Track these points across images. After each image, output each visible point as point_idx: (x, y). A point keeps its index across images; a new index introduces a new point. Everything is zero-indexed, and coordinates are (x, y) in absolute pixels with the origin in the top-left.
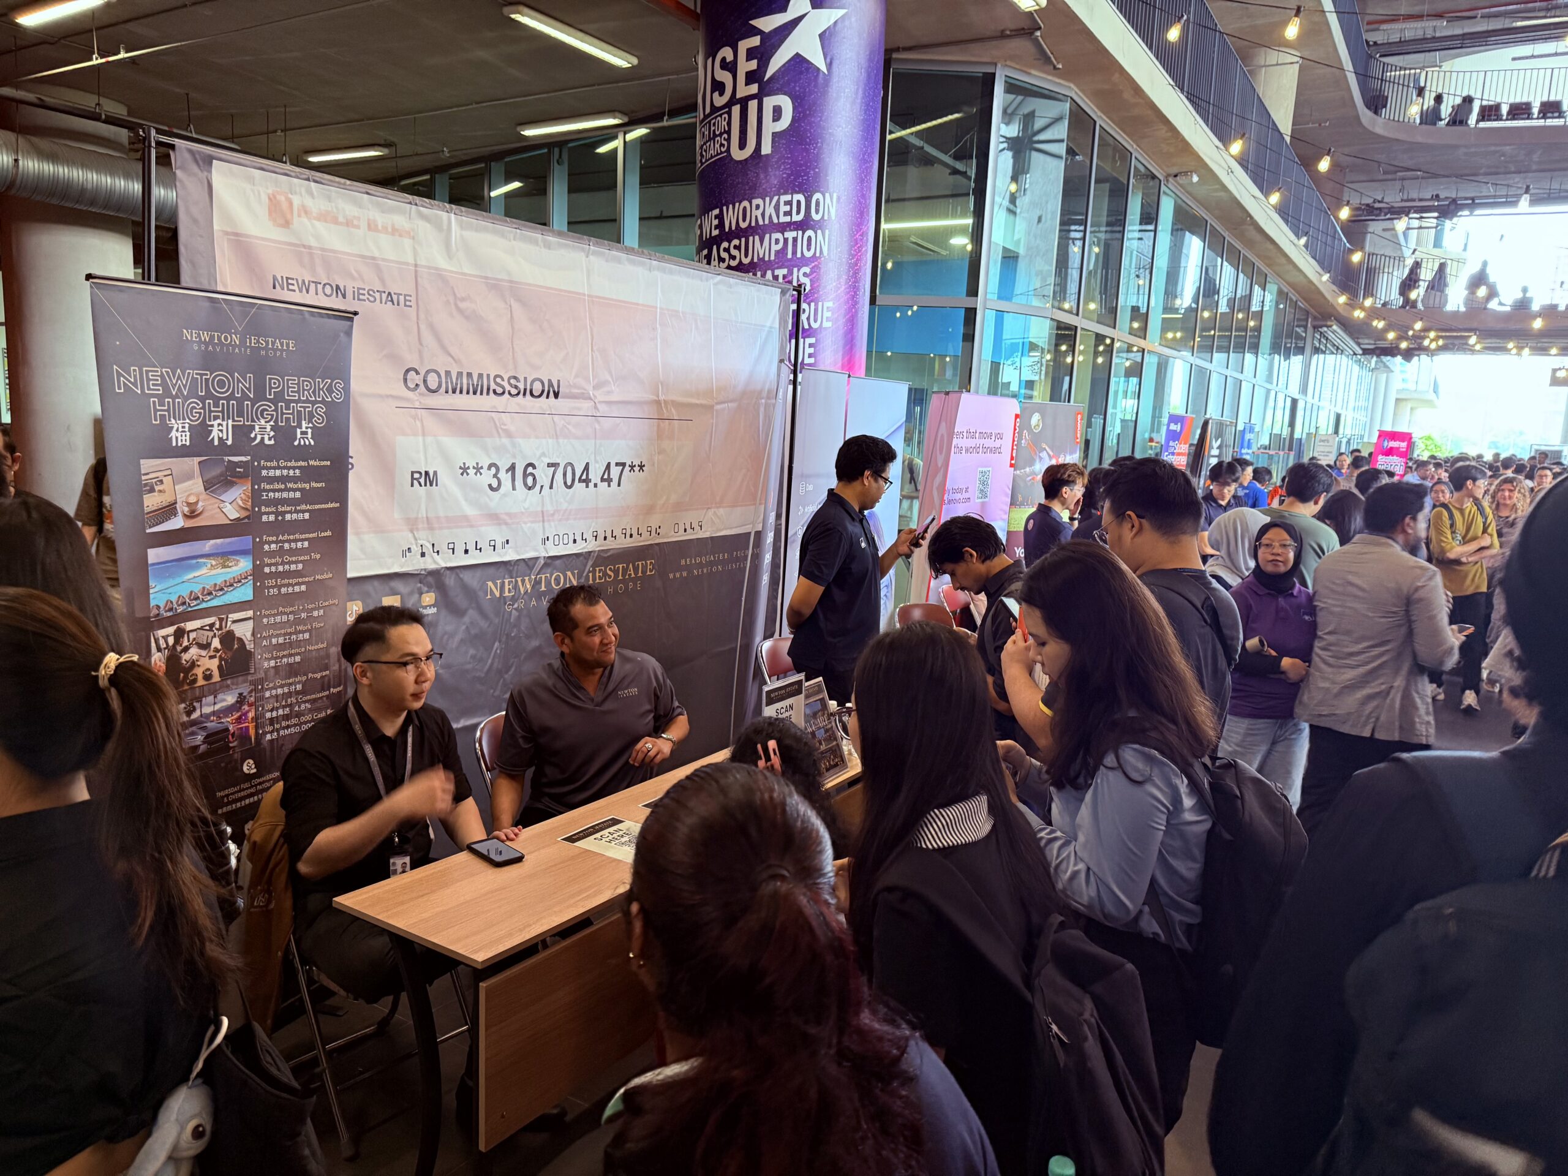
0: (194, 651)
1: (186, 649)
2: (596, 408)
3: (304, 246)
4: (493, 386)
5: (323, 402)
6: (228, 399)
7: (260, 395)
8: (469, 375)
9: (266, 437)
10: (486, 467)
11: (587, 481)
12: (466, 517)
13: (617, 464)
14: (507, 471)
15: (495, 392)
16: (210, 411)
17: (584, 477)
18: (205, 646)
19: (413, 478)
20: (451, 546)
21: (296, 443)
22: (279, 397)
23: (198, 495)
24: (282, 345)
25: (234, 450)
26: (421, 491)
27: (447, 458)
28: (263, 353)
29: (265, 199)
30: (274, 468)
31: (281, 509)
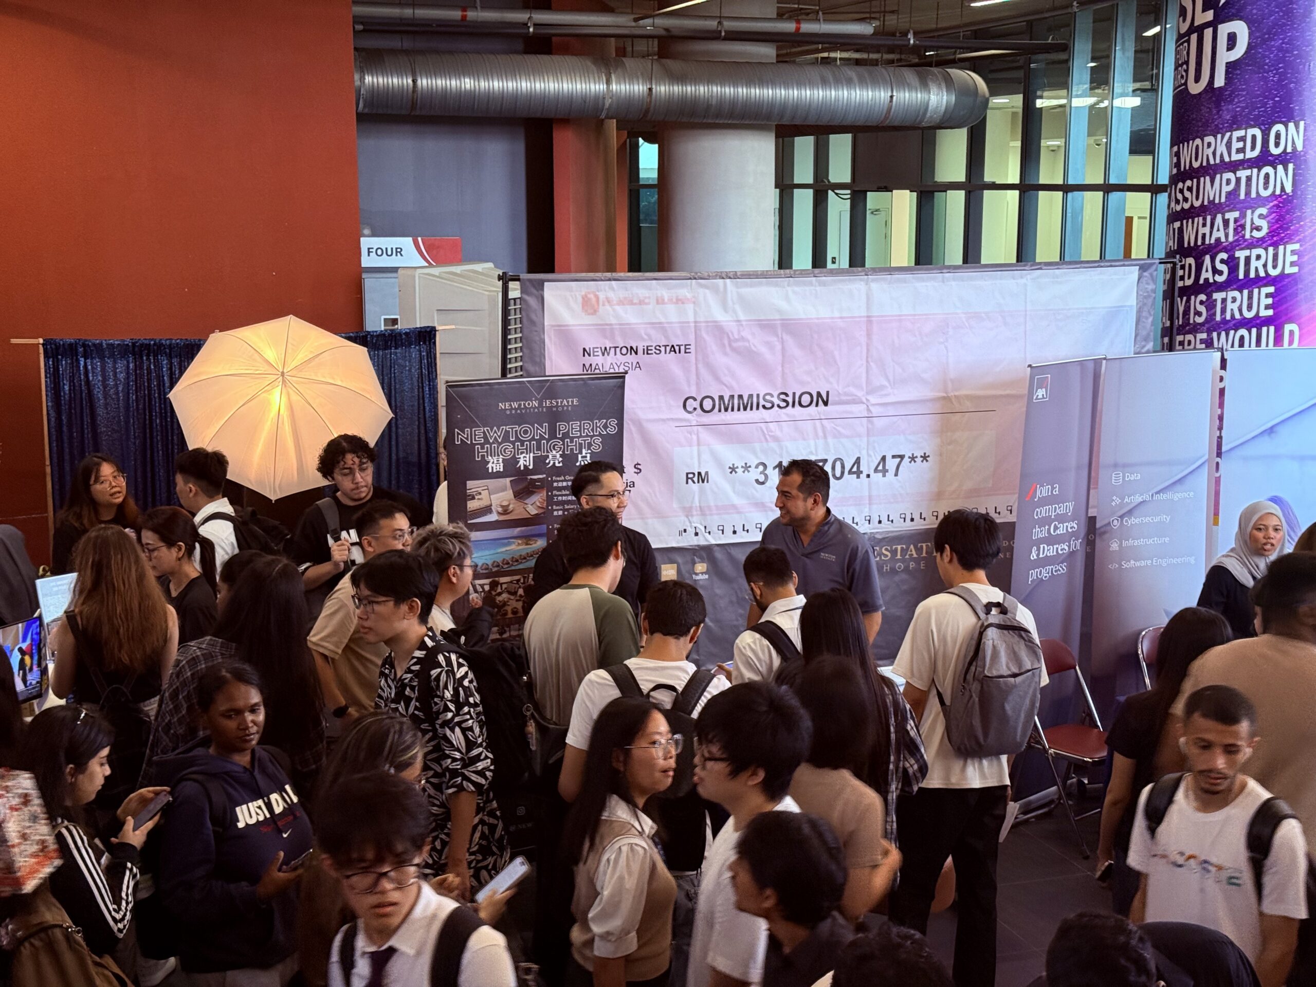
0: (505, 596)
1: (500, 594)
2: (869, 410)
3: (607, 325)
4: (762, 402)
5: (600, 435)
6: (530, 441)
7: (553, 435)
8: (740, 397)
9: (557, 462)
10: (753, 466)
11: (858, 473)
12: (734, 506)
13: (894, 457)
14: (775, 468)
15: (764, 407)
16: (518, 449)
17: (855, 469)
18: (515, 593)
19: (688, 478)
20: (721, 528)
21: (578, 464)
22: (566, 435)
23: (509, 501)
24: (568, 402)
25: (533, 472)
26: (695, 487)
27: (719, 462)
28: (554, 409)
29: (580, 300)
30: (562, 481)
31: (566, 507)
